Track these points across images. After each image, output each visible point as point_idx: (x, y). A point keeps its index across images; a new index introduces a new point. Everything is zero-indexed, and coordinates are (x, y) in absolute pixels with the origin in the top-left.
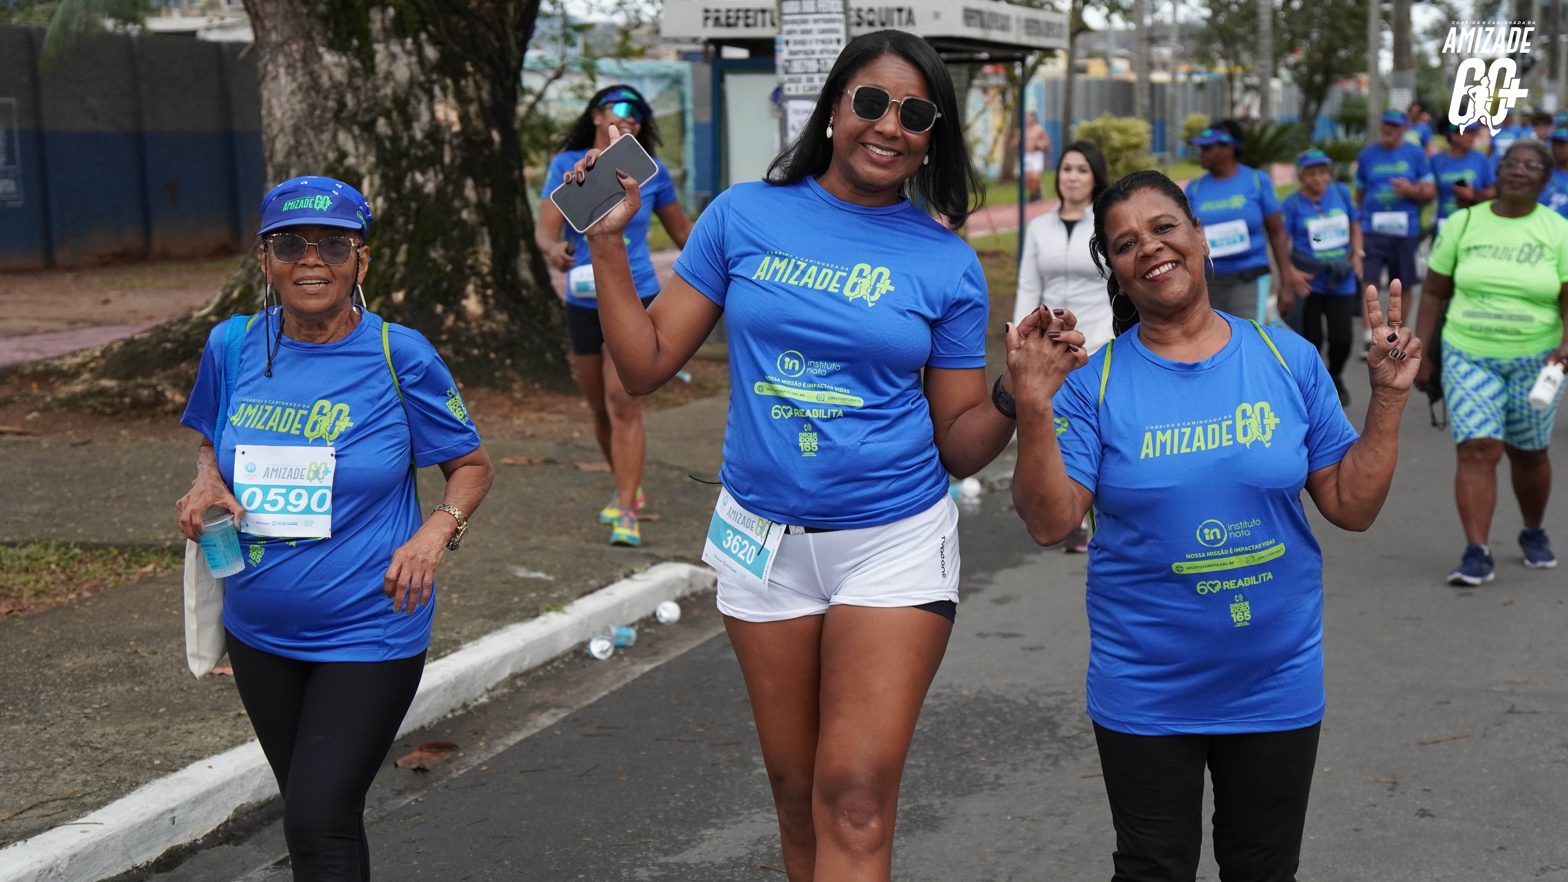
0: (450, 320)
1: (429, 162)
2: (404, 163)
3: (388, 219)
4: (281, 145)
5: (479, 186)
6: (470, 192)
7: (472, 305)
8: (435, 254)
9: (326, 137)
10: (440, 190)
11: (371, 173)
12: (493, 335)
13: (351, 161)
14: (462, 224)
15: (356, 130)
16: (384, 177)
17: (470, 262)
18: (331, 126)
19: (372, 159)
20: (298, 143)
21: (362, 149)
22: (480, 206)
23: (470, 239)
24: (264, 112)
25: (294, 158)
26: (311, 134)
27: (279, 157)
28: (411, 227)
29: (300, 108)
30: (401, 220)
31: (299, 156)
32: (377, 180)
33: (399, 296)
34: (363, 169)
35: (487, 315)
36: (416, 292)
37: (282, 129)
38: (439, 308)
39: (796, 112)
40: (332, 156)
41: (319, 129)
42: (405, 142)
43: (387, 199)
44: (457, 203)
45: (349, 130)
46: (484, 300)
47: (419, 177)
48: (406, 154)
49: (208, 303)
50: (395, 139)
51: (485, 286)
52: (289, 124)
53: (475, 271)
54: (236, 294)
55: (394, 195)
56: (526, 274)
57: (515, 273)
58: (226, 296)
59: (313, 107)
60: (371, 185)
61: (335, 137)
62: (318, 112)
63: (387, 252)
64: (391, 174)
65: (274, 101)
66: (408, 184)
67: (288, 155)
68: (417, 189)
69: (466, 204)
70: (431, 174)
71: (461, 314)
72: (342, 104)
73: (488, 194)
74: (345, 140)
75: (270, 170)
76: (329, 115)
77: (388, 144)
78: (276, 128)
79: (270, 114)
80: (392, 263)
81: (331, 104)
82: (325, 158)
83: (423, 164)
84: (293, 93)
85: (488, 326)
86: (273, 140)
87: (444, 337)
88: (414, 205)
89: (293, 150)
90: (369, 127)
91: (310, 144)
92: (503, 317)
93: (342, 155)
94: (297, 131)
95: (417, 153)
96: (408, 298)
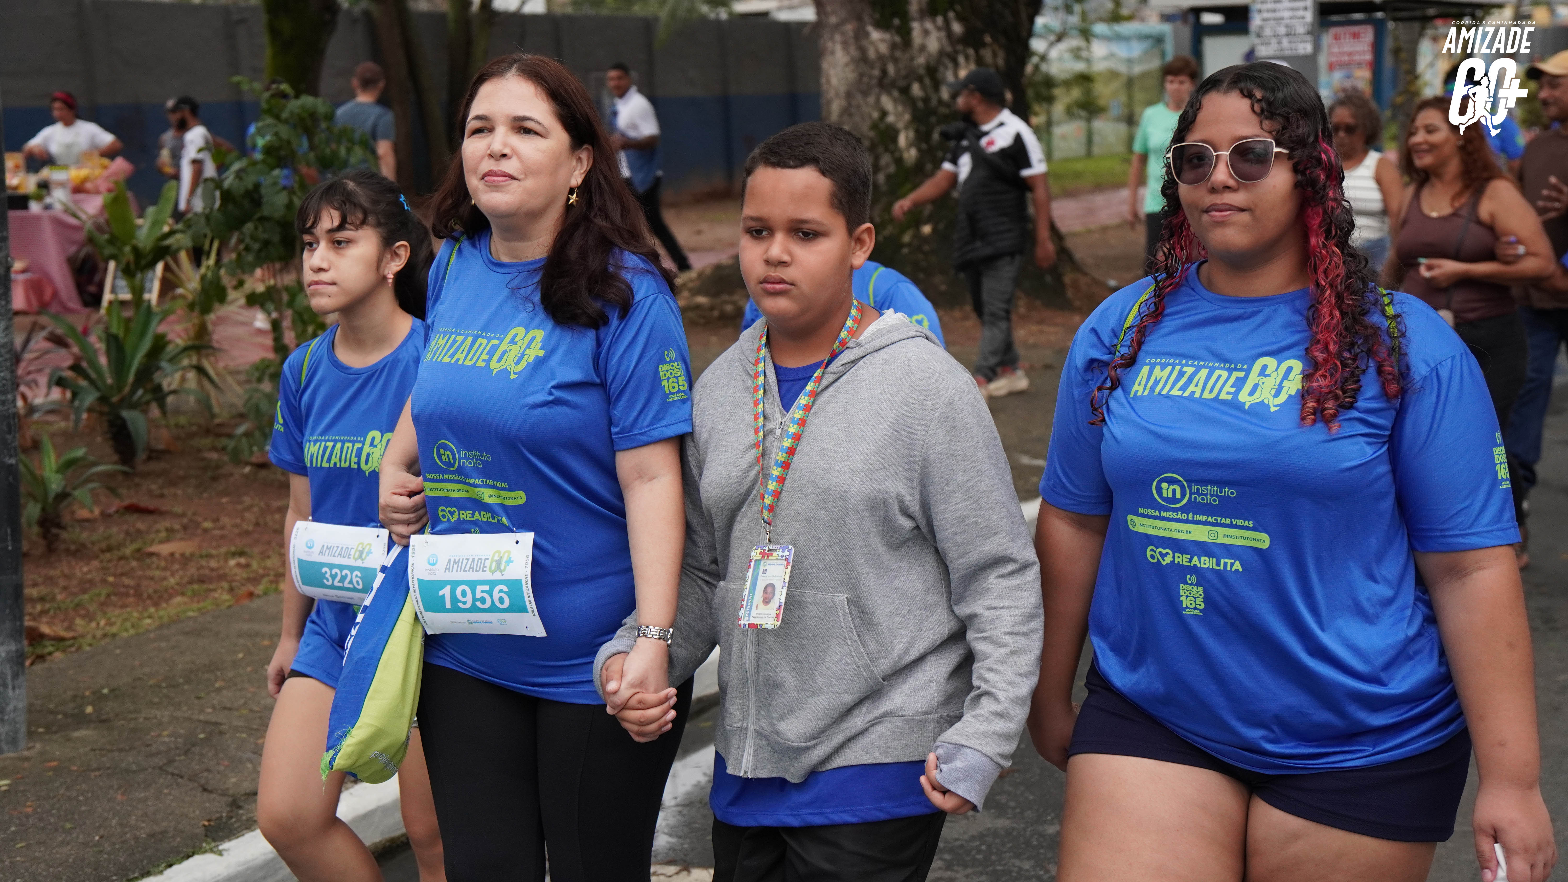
2: (933, 119)
4: (836, 108)
9: (871, 100)
11: (906, 128)
13: (891, 119)
15: (896, 93)
16: (917, 131)
18: (876, 90)
19: (907, 117)
20: (850, 105)
21: (900, 108)
24: (823, 81)
25: (845, 118)
26: (859, 97)
27: (834, 116)
29: (852, 76)
31: (850, 115)
32: (911, 134)
33: (927, 229)
34: (900, 125)
36: (941, 226)
37: (837, 95)
40: (876, 115)
41: (865, 94)
42: (934, 102)
43: (919, 150)
45: (889, 94)
48: (934, 112)
50: (926, 100)
52: (842, 89)
55: (924, 146)
59: (861, 75)
60: (907, 138)
61: (878, 99)
62: (865, 80)
64: (923, 128)
65: (832, 72)
67: (841, 114)
72: (884, 72)
74: (887, 102)
76: (874, 82)
77: (920, 104)
78: (832, 93)
79: (828, 82)
81: (876, 72)
82: (870, 116)
84: (846, 65)
86: (829, 103)
89: (846, 111)
90: (905, 91)
91: (859, 107)
93: (884, 114)
94: (849, 95)
95: (943, 110)
96: (934, 230)
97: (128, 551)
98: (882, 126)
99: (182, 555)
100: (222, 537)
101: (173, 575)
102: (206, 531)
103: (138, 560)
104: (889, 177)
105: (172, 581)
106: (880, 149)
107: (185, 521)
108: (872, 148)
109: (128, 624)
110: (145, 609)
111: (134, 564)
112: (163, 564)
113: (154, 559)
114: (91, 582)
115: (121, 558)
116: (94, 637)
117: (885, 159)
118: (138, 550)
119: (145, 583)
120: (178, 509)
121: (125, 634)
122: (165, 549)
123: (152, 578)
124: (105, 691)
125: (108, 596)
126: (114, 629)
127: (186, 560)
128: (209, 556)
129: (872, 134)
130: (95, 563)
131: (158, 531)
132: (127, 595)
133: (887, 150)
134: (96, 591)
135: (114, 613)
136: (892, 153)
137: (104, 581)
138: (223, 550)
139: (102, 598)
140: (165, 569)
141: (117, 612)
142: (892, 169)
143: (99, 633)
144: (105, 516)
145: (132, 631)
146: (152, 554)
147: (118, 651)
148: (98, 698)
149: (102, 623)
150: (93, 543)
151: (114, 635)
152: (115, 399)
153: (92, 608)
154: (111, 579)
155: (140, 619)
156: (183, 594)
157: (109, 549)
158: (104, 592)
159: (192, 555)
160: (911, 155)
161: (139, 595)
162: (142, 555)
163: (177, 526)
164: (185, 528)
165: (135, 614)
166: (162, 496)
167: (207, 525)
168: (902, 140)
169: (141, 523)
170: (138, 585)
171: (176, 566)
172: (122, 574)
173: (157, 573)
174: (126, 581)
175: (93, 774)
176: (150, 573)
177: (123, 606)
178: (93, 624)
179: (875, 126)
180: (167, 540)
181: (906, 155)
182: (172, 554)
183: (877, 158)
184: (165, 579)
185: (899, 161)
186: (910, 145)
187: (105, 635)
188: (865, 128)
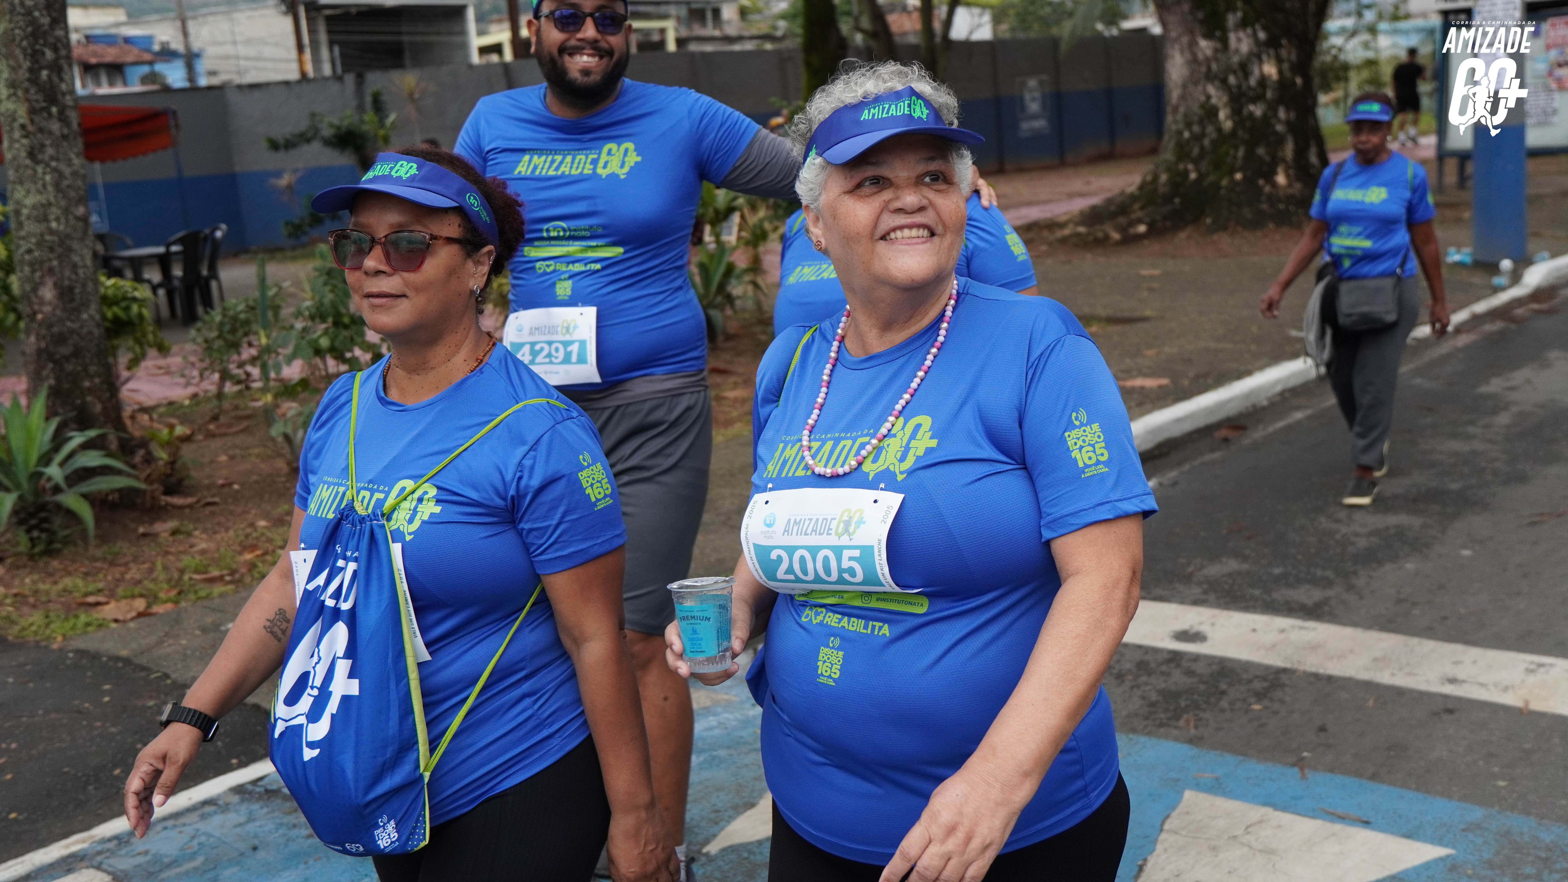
0: (1267, 189)
1: (1258, 98)
2: (1244, 100)
3: (1233, 133)
4: (1174, 94)
5: (1288, 110)
6: (1282, 114)
7: (1281, 179)
8: (1261, 151)
9: (1200, 88)
10: (1265, 115)
11: (1225, 106)
12: (1292, 196)
13: (1214, 101)
14: (1276, 133)
15: (1217, 83)
16: (1232, 108)
17: (1280, 154)
18: (1204, 81)
19: (1225, 99)
20: (1185, 92)
21: (1220, 93)
22: (1288, 123)
23: (1280, 140)
24: (1166, 77)
25: (1182, 101)
26: (1191, 87)
27: (1174, 101)
28: (1246, 136)
29: (1186, 73)
30: (1240, 133)
31: (1186, 99)
32: (1228, 111)
33: (1238, 176)
34: (1220, 105)
35: (1290, 185)
37: (1176, 86)
38: (1261, 182)
40: (1203, 98)
41: (1196, 84)
42: (1245, 88)
43: (1234, 121)
44: (1273, 121)
45: (1213, 83)
46: (1288, 176)
47: (1252, 108)
48: (1245, 95)
49: (1134, 184)
50: (1239, 87)
51: (1289, 168)
52: (1180, 82)
53: (1283, 160)
54: (1149, 178)
55: (1237, 118)
56: (1314, 159)
57: (1307, 159)
59: (1193, 72)
60: (1225, 114)
61: (1205, 88)
62: (1196, 75)
63: (1232, 152)
64: (1236, 107)
65: (1173, 71)
66: (1245, 112)
67: (1179, 99)
68: (1251, 114)
69: (1279, 121)
70: (1258, 105)
71: (1274, 185)
72: (1209, 69)
73: (1293, 115)
74: (1211, 89)
75: (1169, 109)
76: (1202, 76)
77: (1234, 90)
78: (1173, 85)
79: (1170, 78)
80: (1235, 158)
81: (1204, 69)
82: (1199, 100)
83: (1254, 100)
84: (1183, 65)
85: (1291, 191)
86: (1171, 91)
87: (1263, 198)
88: (1248, 124)
89: (1183, 97)
90: (1224, 81)
91: (1191, 94)
92: (1298, 186)
93: (1209, 97)
94: (1184, 86)
95: (1251, 94)
96: (1244, 177)
98: (1207, 106)
104: (1212, 142)
105: (735, 414)
106: (1206, 122)
107: (745, 377)
108: (1201, 122)
113: (726, 400)
117: (1210, 129)
118: (719, 394)
120: (741, 370)
122: (731, 394)
123: (724, 412)
127: (743, 401)
129: (1200, 112)
131: (729, 384)
133: (1211, 122)
136: (1215, 124)
140: (732, 406)
142: (1214, 135)
146: (724, 398)
156: (741, 421)
160: (1228, 125)
163: (740, 381)
164: (744, 382)
166: (732, 362)
168: (1222, 115)
169: (720, 379)
171: (738, 405)
173: (727, 409)
179: (1202, 106)
181: (1224, 126)
183: (1204, 128)
185: (1219, 130)
186: (1227, 118)
188: (1196, 108)
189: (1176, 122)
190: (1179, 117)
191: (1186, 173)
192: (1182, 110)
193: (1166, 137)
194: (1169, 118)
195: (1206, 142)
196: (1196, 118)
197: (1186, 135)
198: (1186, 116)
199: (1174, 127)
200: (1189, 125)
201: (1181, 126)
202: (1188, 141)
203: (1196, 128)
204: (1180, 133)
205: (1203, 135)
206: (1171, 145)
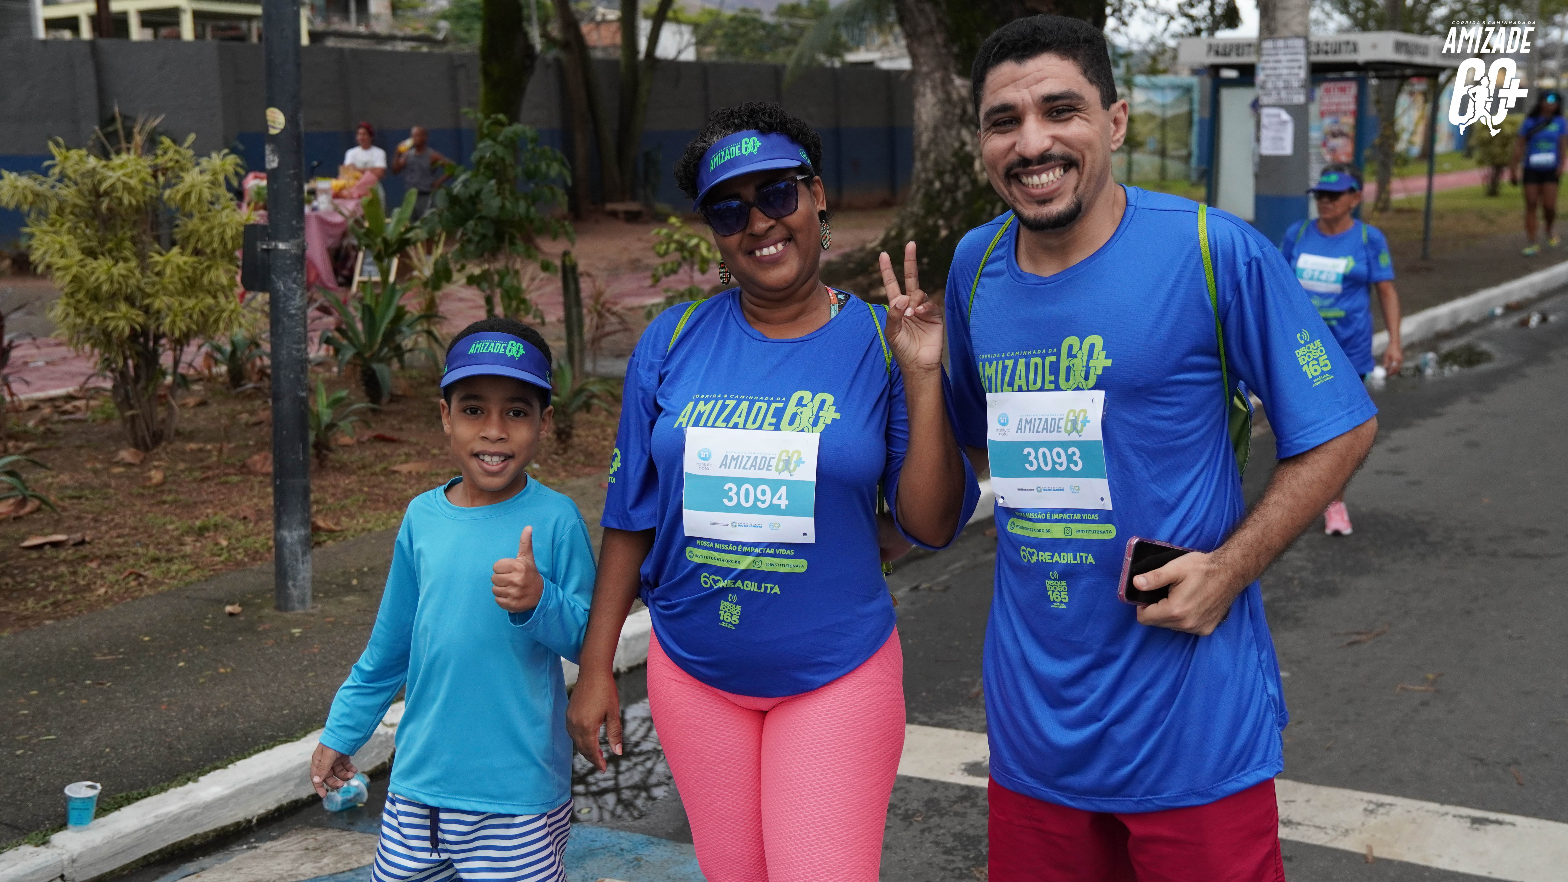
4: (925, 138)
9: (954, 133)
13: (969, 148)
18: (957, 126)
20: (936, 136)
24: (916, 117)
26: (944, 131)
27: (924, 146)
29: (938, 114)
31: (937, 144)
37: (926, 128)
39: (1269, 116)
40: (957, 145)
41: (949, 127)
45: (968, 128)
49: (876, 238)
52: (931, 124)
54: (893, 233)
58: (887, 235)
59: (946, 113)
61: (959, 134)
62: (949, 117)
65: (923, 110)
67: (929, 144)
72: (964, 111)
75: (918, 155)
76: (956, 119)
78: (922, 127)
79: (920, 118)
81: (958, 111)
84: (934, 105)
86: (920, 134)
89: (933, 142)
91: (943, 138)
93: (963, 144)
94: (936, 129)
97: (378, 469)
98: (961, 154)
99: (418, 473)
100: (447, 461)
101: (411, 487)
102: (434, 456)
103: (385, 475)
104: (966, 194)
106: (960, 172)
107: (419, 448)
108: (953, 172)
109: (380, 522)
110: (392, 512)
111: (382, 478)
112: (403, 479)
113: (397, 475)
114: (351, 491)
115: (373, 474)
116: (356, 531)
117: (964, 180)
118: (385, 469)
119: (390, 493)
120: (413, 439)
121: (378, 529)
122: (405, 468)
123: (396, 490)
124: (366, 569)
125: (365, 501)
126: (369, 526)
127: (420, 477)
128: (437, 475)
129: (953, 160)
130: (354, 477)
131: (399, 455)
132: (378, 501)
133: (965, 173)
134: (354, 497)
135: (369, 513)
136: (969, 175)
137: (361, 490)
138: (447, 470)
139: (360, 503)
140: (405, 483)
141: (371, 513)
142: (969, 188)
143: (359, 528)
144: (360, 443)
145: (383, 528)
146: (394, 472)
147: (373, 541)
148: (361, 574)
149: (361, 521)
150: (352, 463)
151: (370, 530)
152: (367, 355)
153: (353, 509)
154: (366, 489)
155: (388, 519)
157: (364, 467)
158: (362, 499)
159: (425, 473)
161: (386, 501)
162: (389, 473)
163: (413, 452)
164: (419, 453)
165: (385, 515)
166: (401, 429)
167: (435, 451)
169: (386, 450)
170: (386, 494)
171: (413, 482)
172: (374, 486)
173: (400, 486)
174: (377, 491)
175: (359, 628)
176: (394, 486)
177: (375, 509)
178: (355, 522)
179: (955, 154)
180: (406, 462)
181: (980, 177)
182: (410, 472)
183: (957, 179)
184: (405, 490)
187: (363, 530)
188: (948, 155)
189: (925, 170)
190: (929, 164)
191: (936, 229)
192: (932, 156)
193: (914, 187)
194: (918, 165)
195: (960, 195)
196: (949, 167)
197: (937, 185)
198: (936, 163)
199: (923, 176)
200: (940, 174)
201: (931, 175)
202: (939, 192)
203: (948, 178)
204: (930, 183)
205: (956, 187)
206: (920, 196)
